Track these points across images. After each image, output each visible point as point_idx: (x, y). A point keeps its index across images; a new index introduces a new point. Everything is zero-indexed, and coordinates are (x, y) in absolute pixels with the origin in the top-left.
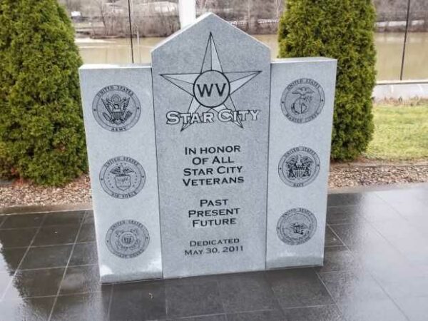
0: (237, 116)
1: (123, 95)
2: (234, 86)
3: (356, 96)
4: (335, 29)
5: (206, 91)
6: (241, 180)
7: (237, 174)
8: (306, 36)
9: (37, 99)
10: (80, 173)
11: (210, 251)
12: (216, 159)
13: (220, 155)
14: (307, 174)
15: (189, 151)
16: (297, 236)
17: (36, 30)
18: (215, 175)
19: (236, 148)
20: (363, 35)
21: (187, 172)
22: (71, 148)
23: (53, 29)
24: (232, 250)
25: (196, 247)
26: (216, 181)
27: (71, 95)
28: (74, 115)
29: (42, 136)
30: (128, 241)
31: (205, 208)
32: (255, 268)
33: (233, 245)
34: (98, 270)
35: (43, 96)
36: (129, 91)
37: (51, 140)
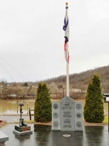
0: (70, 108)
1: (56, 105)
2: (70, 104)
3: (99, 110)
4: (94, 98)
5: (66, 105)
6: (71, 117)
7: (70, 116)
8: (89, 99)
9: (44, 108)
10: (49, 121)
11: (67, 127)
12: (67, 114)
13: (68, 113)
14: (80, 117)
15: (64, 112)
16: (79, 126)
17: (45, 97)
18: (67, 116)
19: (70, 112)
20: (99, 99)
21: (64, 115)
22: (48, 116)
23: (48, 97)
24: (70, 127)
25: (65, 126)
26: (68, 117)
27: (49, 108)
28: (49, 111)
29: (44, 114)
30: (56, 124)
31: (66, 120)
32: (73, 130)
33: (70, 126)
34: (51, 128)
35: (45, 107)
36: (57, 105)
37: (45, 115)
